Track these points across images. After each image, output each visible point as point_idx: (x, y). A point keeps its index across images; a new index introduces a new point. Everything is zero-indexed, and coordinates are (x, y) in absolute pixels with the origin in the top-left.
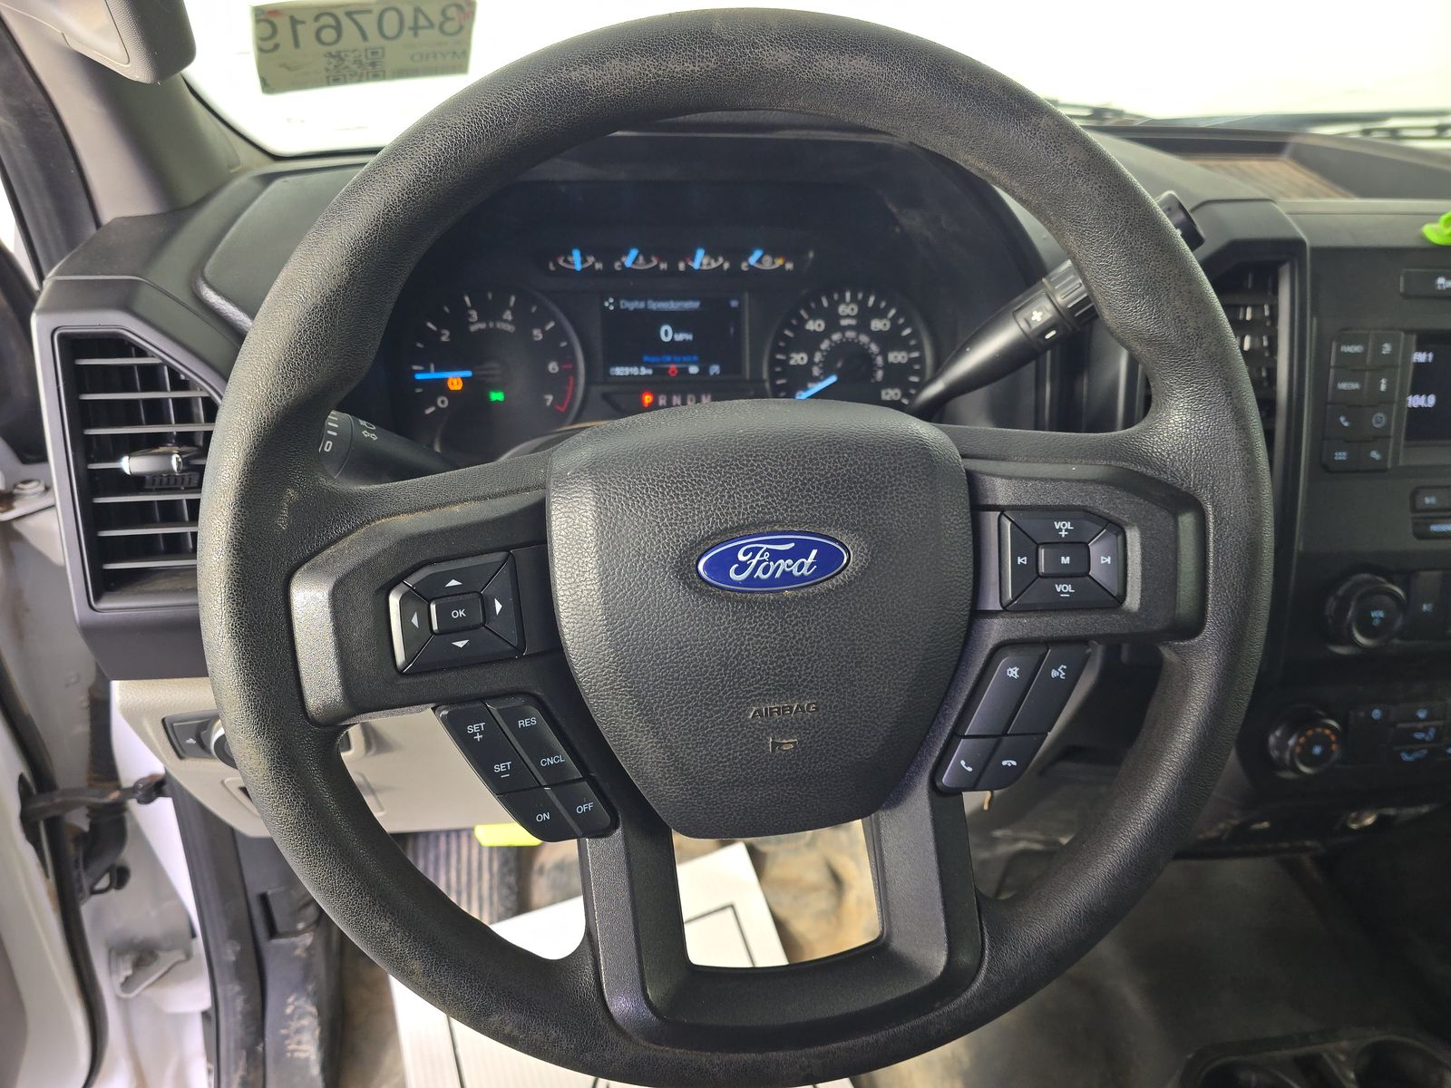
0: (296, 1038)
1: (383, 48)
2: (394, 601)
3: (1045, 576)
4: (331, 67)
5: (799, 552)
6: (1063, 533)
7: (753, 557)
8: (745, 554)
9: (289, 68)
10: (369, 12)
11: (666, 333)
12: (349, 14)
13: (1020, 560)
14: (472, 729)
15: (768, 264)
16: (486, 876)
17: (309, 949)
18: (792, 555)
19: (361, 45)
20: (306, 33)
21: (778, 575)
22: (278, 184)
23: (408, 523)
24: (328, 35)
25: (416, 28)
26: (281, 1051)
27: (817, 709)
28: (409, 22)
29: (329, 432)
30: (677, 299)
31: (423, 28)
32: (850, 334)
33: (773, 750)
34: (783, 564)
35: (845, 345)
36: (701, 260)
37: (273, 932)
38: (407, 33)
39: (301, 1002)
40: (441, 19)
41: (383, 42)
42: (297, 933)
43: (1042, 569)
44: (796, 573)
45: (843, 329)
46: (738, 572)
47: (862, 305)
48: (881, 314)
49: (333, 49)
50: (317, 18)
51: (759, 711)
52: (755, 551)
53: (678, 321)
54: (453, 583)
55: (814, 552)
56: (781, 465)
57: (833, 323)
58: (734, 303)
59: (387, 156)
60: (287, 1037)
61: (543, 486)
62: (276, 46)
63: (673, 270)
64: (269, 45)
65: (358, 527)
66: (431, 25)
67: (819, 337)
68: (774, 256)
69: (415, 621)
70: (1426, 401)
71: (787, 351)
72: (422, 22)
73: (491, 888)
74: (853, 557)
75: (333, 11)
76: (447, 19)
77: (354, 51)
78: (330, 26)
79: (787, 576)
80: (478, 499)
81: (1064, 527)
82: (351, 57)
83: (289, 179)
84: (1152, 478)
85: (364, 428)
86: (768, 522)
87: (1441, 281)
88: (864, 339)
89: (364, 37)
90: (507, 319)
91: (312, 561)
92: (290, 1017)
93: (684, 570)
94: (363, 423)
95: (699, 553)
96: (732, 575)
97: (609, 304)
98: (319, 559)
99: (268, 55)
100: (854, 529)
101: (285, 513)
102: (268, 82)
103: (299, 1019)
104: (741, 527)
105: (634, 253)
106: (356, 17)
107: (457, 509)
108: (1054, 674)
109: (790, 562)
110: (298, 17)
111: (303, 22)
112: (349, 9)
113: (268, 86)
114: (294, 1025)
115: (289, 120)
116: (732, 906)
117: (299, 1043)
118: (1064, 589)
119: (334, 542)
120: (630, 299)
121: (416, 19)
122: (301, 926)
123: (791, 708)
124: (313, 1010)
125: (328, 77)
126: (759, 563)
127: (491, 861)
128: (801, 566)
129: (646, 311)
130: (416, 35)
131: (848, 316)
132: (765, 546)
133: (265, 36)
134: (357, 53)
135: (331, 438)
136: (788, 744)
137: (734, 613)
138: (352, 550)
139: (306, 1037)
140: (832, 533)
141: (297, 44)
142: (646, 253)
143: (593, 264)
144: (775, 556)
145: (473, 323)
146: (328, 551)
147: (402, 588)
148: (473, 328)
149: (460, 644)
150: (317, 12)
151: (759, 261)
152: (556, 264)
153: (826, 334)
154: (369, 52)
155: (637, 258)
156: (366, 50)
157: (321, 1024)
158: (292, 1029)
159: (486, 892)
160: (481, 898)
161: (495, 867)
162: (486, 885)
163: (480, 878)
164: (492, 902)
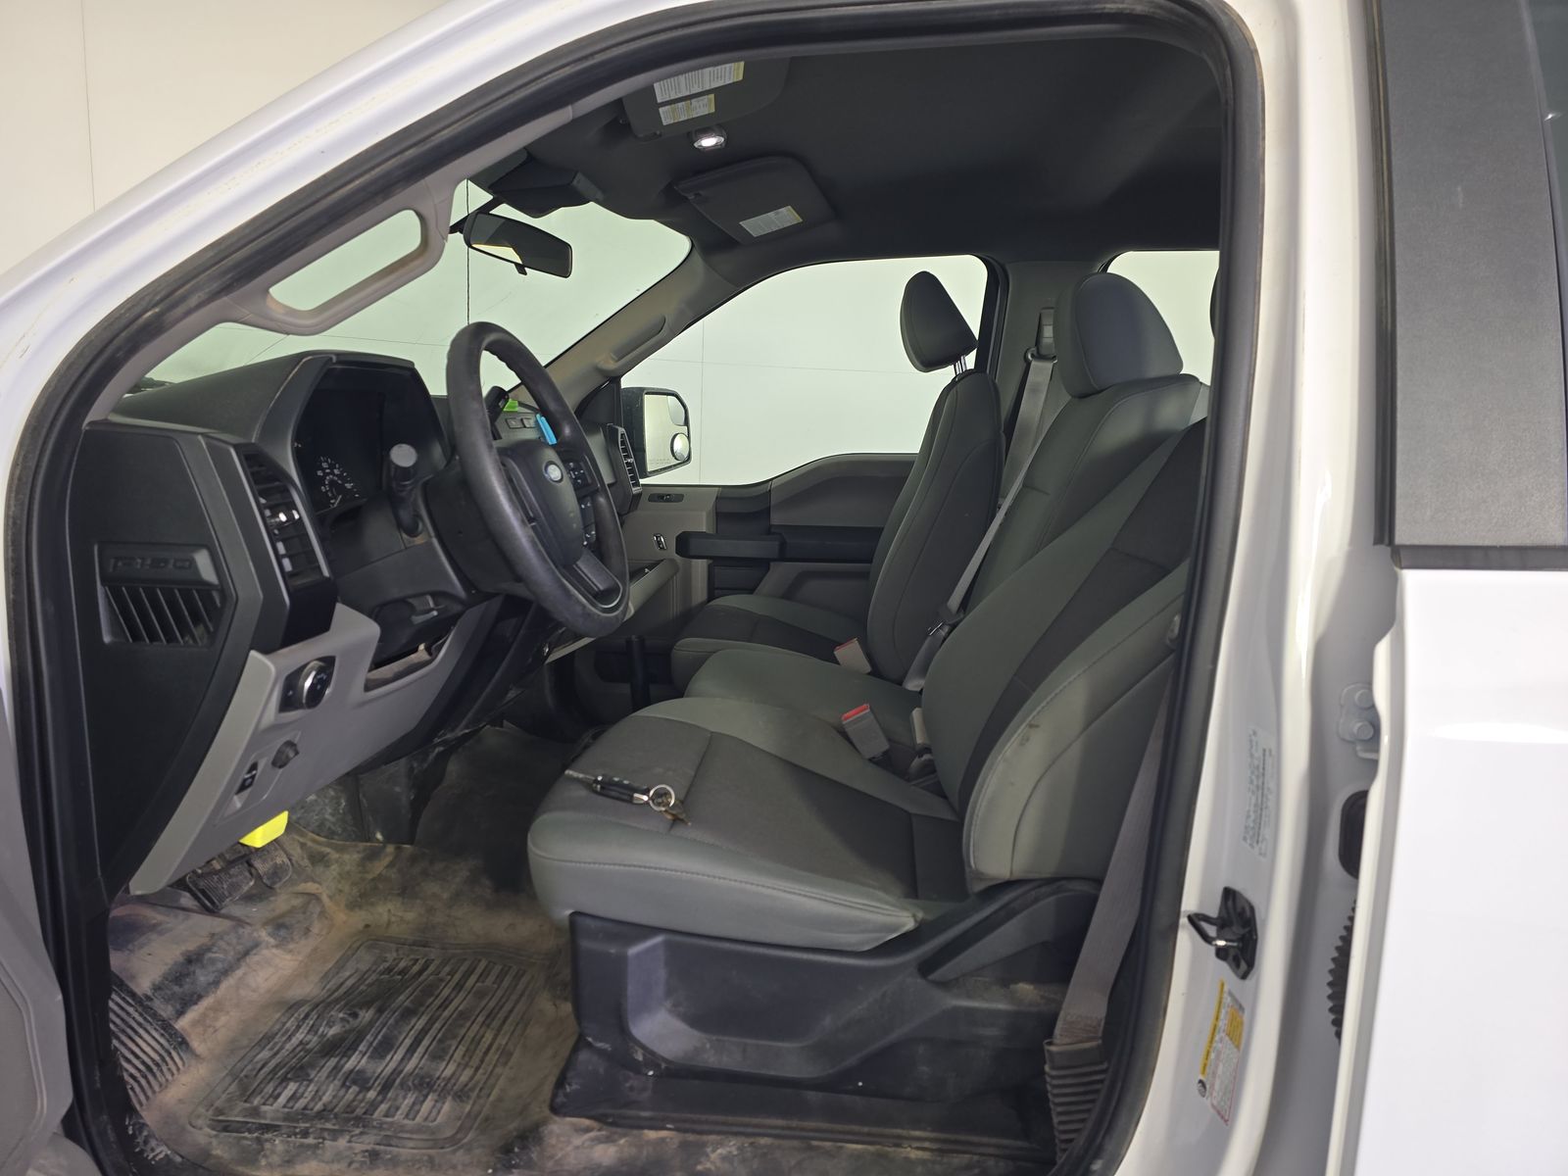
0: (148, 1148)
16: (131, 1010)
73: (141, 1015)
92: (134, 1136)
114: (140, 1140)
117: (153, 1150)
127: (123, 999)
158: (141, 1143)
159: (141, 1020)
160: (140, 1024)
161: (130, 1001)
162: (136, 1015)
163: (128, 1013)
164: (149, 1022)
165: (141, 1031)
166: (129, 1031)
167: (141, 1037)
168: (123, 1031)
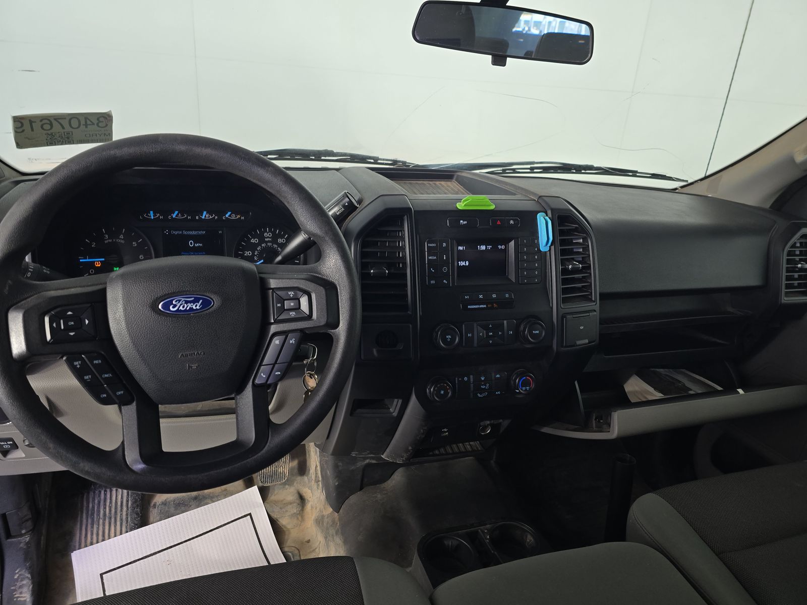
0: (20, 590)
1: (72, 132)
2: (47, 319)
3: (287, 310)
4: (49, 138)
5: (196, 301)
6: (291, 296)
7: (179, 303)
8: (176, 301)
9: (29, 139)
10: (65, 118)
11: (191, 244)
12: (55, 119)
13: (278, 305)
14: (76, 363)
15: (233, 217)
16: (125, 509)
17: (27, 544)
18: (193, 302)
19: (62, 131)
20: (37, 126)
21: (188, 309)
22: (22, 184)
23: (53, 293)
24: (47, 127)
25: (86, 125)
26: (11, 597)
27: (204, 354)
28: (83, 122)
29: (30, 270)
30: (195, 230)
31: (90, 125)
32: (269, 244)
33: (189, 369)
34: (190, 305)
35: (267, 248)
36: (205, 215)
37: (9, 535)
38: (82, 127)
39: (23, 572)
40: (97, 122)
41: (71, 130)
42: (22, 535)
43: (285, 308)
44: (194, 308)
45: (267, 242)
46: (173, 307)
47: (274, 233)
48: (282, 237)
49: (49, 132)
50: (41, 121)
51: (183, 355)
52: (180, 301)
53: (196, 239)
54: (70, 313)
55: (201, 301)
56: (189, 273)
57: (262, 240)
58: (220, 232)
59: (48, 175)
60: (15, 590)
61: (106, 283)
62: (23, 131)
63: (193, 220)
64: (21, 130)
65: (34, 294)
66: (93, 124)
67: (256, 245)
68: (236, 214)
69: (54, 325)
70: (465, 263)
71: (243, 251)
72: (89, 122)
73: (127, 515)
74: (216, 302)
75: (49, 118)
76: (100, 122)
77: (59, 133)
78: (48, 124)
79: (191, 309)
80: (80, 287)
81: (291, 294)
82: (58, 135)
83: (27, 183)
84: (320, 278)
85: (44, 269)
86: (184, 291)
87: (461, 221)
88: (275, 246)
89: (63, 128)
90: (121, 240)
91: (17, 305)
92: (17, 580)
93: (154, 307)
94: (44, 267)
95: (159, 301)
96: (171, 309)
97: (166, 232)
98: (19, 304)
99: (19, 134)
100: (215, 293)
101: (7, 288)
102: (19, 144)
103: (22, 581)
104: (174, 293)
105: (176, 212)
106: (60, 121)
107: (73, 289)
108: (291, 342)
109: (192, 304)
110: (32, 120)
111: (35, 122)
112: (55, 117)
113: (19, 145)
114: (19, 584)
115: (29, 159)
116: (250, 514)
117: (21, 593)
118: (293, 314)
119: (26, 299)
120: (176, 230)
121: (86, 122)
122: (23, 532)
123: (194, 354)
124: (29, 576)
125: (47, 143)
126: (181, 305)
127: (127, 501)
128: (196, 306)
129: (182, 235)
130: (86, 127)
131: (268, 237)
132: (183, 299)
133: (18, 127)
134: (60, 133)
135: (30, 271)
136: (194, 366)
137: (172, 321)
138: (32, 301)
139: (25, 590)
140: (208, 295)
141: (32, 130)
142: (182, 212)
143: (159, 216)
144: (187, 302)
145: (106, 240)
146: (23, 302)
147: (50, 314)
148: (106, 242)
149: (72, 334)
150: (41, 118)
151: (230, 216)
152: (143, 217)
153: (259, 244)
154: (65, 133)
155: (178, 214)
156: (64, 132)
157: (33, 583)
158: (18, 586)
159: (124, 517)
160: (121, 520)
161: (130, 504)
162: (124, 513)
163: (121, 510)
164: (127, 521)
165: (118, 523)
166: (113, 520)
167: (115, 527)
168: (110, 518)
